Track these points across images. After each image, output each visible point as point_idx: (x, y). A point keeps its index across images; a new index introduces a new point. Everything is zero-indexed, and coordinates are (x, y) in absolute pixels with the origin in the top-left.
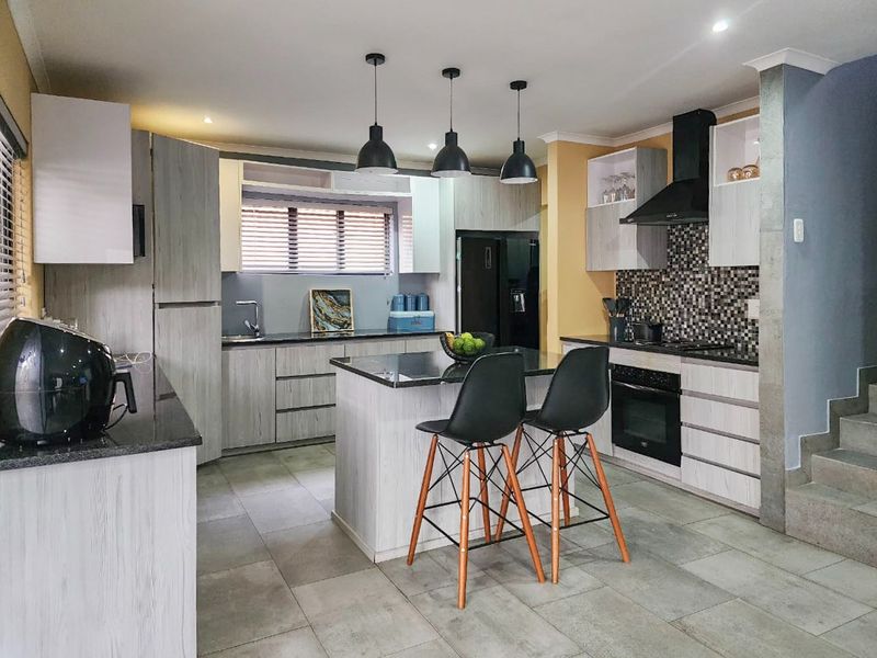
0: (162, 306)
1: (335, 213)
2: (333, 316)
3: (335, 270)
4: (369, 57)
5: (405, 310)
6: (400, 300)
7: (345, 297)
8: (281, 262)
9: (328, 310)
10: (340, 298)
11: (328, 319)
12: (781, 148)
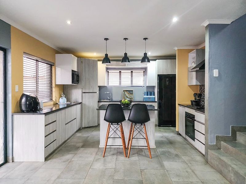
0: (84, 93)
1: (130, 72)
2: (128, 96)
3: (130, 85)
4: (105, 39)
5: (147, 95)
6: (146, 93)
7: (132, 92)
8: (117, 84)
9: (127, 95)
10: (131, 92)
11: (127, 97)
12: (208, 50)
